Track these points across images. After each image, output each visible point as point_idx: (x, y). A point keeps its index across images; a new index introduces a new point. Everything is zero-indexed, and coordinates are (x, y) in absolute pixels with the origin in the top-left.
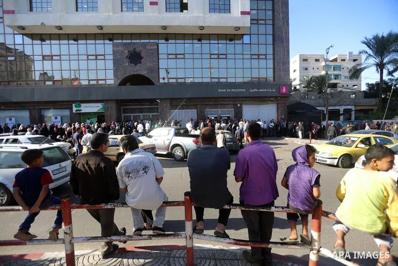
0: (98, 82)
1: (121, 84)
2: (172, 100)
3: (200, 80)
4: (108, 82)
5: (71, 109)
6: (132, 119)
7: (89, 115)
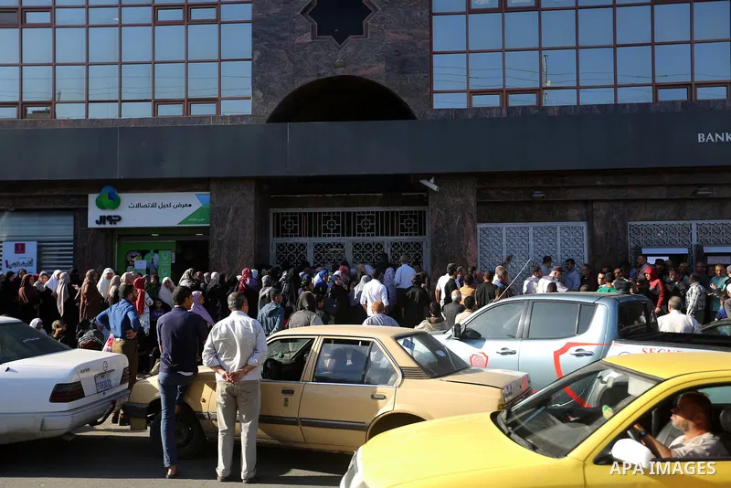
0: (187, 111)
1: (277, 117)
2: (484, 180)
3: (605, 98)
4: (229, 109)
5: (82, 213)
6: (310, 258)
7: (144, 238)
